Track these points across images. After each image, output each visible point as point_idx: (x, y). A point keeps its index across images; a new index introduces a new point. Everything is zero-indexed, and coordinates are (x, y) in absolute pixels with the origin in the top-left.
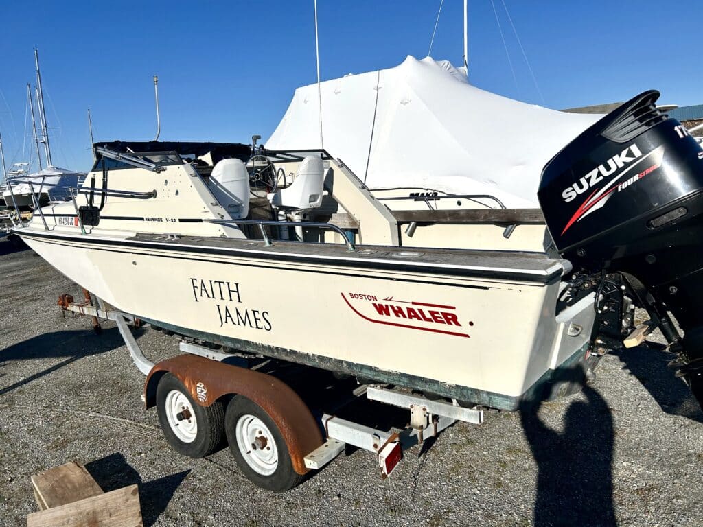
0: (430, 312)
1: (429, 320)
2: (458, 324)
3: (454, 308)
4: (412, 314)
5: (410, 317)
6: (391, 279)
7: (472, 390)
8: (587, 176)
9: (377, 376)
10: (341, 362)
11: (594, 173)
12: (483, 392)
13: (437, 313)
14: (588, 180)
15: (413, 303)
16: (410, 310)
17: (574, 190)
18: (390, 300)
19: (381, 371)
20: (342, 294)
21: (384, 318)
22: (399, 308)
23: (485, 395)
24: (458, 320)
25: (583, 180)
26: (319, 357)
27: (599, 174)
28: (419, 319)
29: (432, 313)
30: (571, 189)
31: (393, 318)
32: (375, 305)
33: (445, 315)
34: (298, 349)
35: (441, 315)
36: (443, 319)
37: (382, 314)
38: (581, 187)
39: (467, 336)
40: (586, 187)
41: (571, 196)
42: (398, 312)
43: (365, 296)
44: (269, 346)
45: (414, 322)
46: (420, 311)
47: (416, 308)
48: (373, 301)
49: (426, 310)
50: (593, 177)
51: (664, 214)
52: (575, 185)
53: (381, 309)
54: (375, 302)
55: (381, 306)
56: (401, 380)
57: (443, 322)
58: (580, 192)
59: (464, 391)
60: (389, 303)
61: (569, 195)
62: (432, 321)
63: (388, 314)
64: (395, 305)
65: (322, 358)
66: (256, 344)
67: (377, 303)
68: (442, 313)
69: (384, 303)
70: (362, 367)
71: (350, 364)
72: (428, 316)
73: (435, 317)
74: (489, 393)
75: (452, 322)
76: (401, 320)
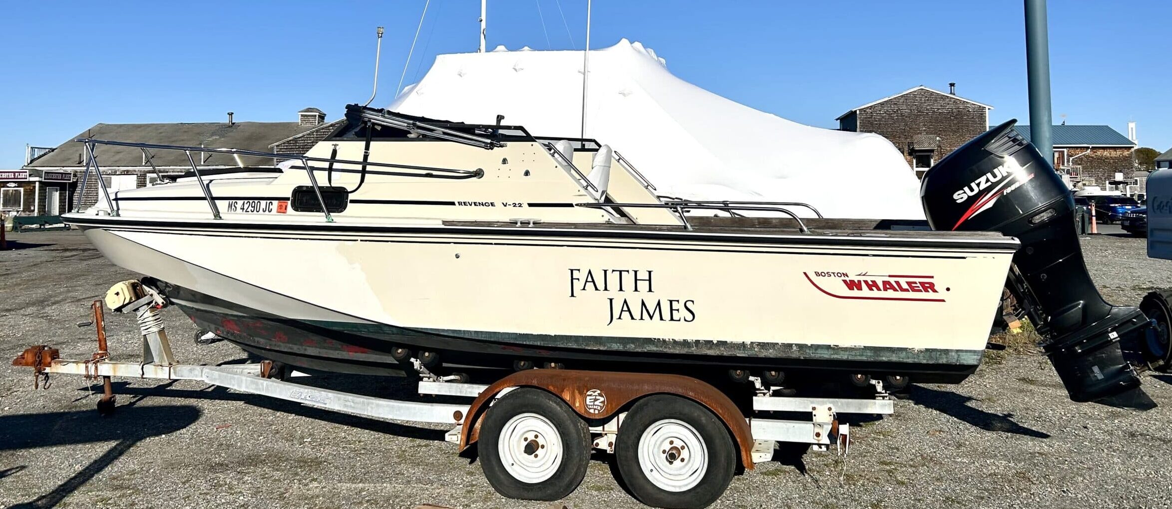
0: (907, 283)
1: (907, 290)
2: (935, 291)
3: (932, 277)
4: (888, 286)
5: (885, 289)
6: (867, 255)
7: (941, 351)
8: (977, 182)
9: (834, 354)
10: (790, 346)
11: (983, 179)
12: (952, 351)
13: (915, 283)
14: (978, 185)
15: (890, 276)
16: (885, 283)
17: (965, 192)
18: (864, 275)
19: (842, 348)
20: (805, 273)
21: (855, 293)
22: (874, 282)
23: (953, 354)
24: (935, 288)
25: (973, 185)
26: (759, 344)
27: (988, 180)
28: (895, 290)
29: (909, 283)
30: (962, 191)
31: (865, 292)
32: (845, 281)
33: (922, 284)
34: (729, 340)
35: (919, 285)
36: (921, 288)
37: (853, 289)
38: (972, 190)
39: (943, 301)
40: (976, 190)
41: (962, 198)
42: (872, 285)
43: (833, 273)
44: (684, 340)
45: (890, 293)
46: (897, 283)
47: (892, 280)
48: (843, 278)
49: (903, 282)
50: (982, 182)
51: (1036, 215)
52: (966, 189)
53: (851, 285)
54: (846, 278)
55: (852, 282)
56: (865, 354)
57: (920, 291)
58: (971, 194)
59: (933, 354)
60: (862, 278)
61: (960, 197)
62: (909, 291)
63: (860, 288)
64: (869, 279)
65: (763, 345)
66: (664, 341)
67: (847, 279)
68: (920, 283)
69: (856, 279)
70: (818, 347)
71: (801, 347)
72: (905, 286)
73: (912, 287)
74: (957, 351)
75: (929, 290)
76: (875, 293)
